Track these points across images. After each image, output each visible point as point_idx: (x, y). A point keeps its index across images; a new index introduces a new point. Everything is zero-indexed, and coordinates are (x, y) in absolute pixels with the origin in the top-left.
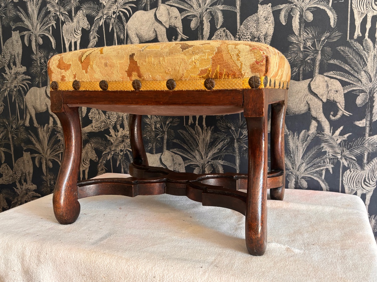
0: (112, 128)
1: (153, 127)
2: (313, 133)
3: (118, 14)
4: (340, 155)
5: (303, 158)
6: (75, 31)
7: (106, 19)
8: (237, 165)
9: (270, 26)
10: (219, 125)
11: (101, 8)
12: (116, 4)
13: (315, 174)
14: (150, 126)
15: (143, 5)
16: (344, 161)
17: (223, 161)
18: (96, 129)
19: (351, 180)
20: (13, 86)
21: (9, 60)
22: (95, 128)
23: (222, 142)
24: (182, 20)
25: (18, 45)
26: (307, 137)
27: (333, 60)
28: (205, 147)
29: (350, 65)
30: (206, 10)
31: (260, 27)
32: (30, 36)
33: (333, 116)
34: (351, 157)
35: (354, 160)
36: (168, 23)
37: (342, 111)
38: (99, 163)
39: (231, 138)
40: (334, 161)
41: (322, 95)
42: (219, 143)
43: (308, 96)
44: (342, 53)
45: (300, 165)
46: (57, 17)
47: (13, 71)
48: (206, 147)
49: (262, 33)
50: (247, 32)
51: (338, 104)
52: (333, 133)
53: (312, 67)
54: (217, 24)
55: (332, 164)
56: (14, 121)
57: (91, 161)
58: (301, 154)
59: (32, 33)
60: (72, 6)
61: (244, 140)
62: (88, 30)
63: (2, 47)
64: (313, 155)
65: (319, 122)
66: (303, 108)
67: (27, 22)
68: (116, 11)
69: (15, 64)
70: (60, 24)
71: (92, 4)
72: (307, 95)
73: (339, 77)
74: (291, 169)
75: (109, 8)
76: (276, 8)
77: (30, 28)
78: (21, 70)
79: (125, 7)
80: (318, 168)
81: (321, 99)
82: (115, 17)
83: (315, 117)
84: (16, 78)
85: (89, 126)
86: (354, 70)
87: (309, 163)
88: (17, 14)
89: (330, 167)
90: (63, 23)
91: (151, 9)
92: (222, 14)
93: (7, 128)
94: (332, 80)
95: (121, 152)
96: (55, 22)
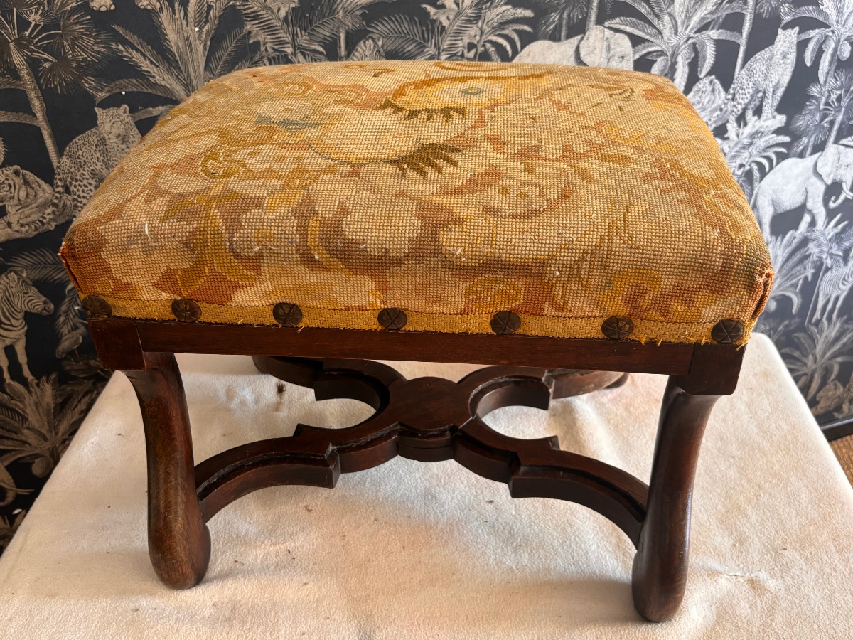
18: (27, 227)
22: (22, 226)
37: (845, 193)
38: (60, 316)
41: (828, 175)
51: (843, 184)
57: (29, 317)
66: (797, 200)
72: (809, 179)
81: (825, 181)
83: (811, 209)
86: (654, 13)
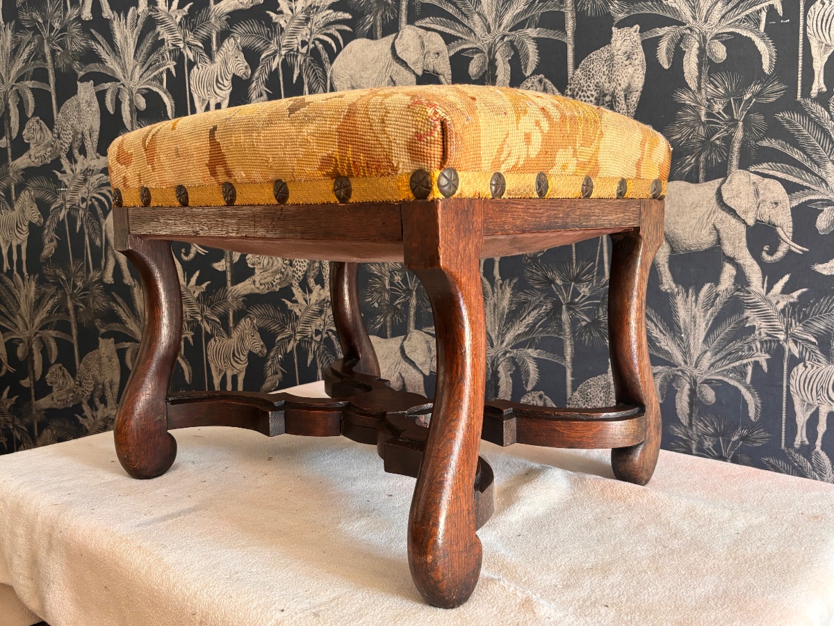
0: (297, 284)
1: (387, 282)
2: (727, 289)
3: (313, 45)
4: (783, 333)
5: (705, 341)
6: (217, 81)
7: (285, 55)
8: (568, 358)
9: (638, 72)
10: (529, 274)
11: (275, 33)
12: (309, 25)
13: (731, 373)
14: (381, 280)
15: (368, 27)
16: (791, 345)
17: (538, 350)
18: (263, 286)
19: (806, 385)
20: (78, 198)
21: (71, 143)
22: (261, 284)
23: (536, 312)
24: (451, 58)
25: (90, 112)
26: (715, 299)
27: (769, 141)
28: (497, 322)
29: (803, 150)
30: (502, 39)
31: (616, 73)
32: (118, 93)
33: (768, 253)
34: (806, 336)
35: (814, 343)
36: (420, 65)
37: (788, 244)
38: (269, 360)
39: (553, 303)
40: (770, 346)
41: (745, 212)
42: (529, 314)
43: (717, 214)
44: (787, 126)
45: (700, 355)
46: (178, 53)
47: (79, 167)
48: (500, 321)
49: (620, 85)
50: (588, 83)
51: (779, 229)
52: (769, 289)
53: (725, 154)
54: (526, 68)
55: (767, 352)
56: (80, 273)
57: (251, 355)
58: (701, 332)
59: (122, 87)
60: (212, 30)
61: (583, 306)
62: (246, 80)
63: (55, 115)
64: (727, 334)
65: (739, 267)
66: (704, 239)
67: (112, 64)
68: (309, 40)
69: (83, 151)
70: (186, 68)
71: (256, 25)
72: (714, 212)
73: (780, 175)
74: (681, 365)
75: (293, 34)
76: (650, 35)
77: (120, 74)
78: (97, 165)
79: (328, 32)
80: (737, 361)
81: (744, 220)
82: (305, 52)
83: (732, 256)
84: (85, 180)
85: (248, 282)
86: (812, 160)
87: (718, 352)
88: (89, 46)
89: (763, 358)
90: (192, 64)
91: (384, 35)
92: (535, 47)
93: (63, 288)
94: (767, 180)
95: (316, 336)
96: (175, 63)
